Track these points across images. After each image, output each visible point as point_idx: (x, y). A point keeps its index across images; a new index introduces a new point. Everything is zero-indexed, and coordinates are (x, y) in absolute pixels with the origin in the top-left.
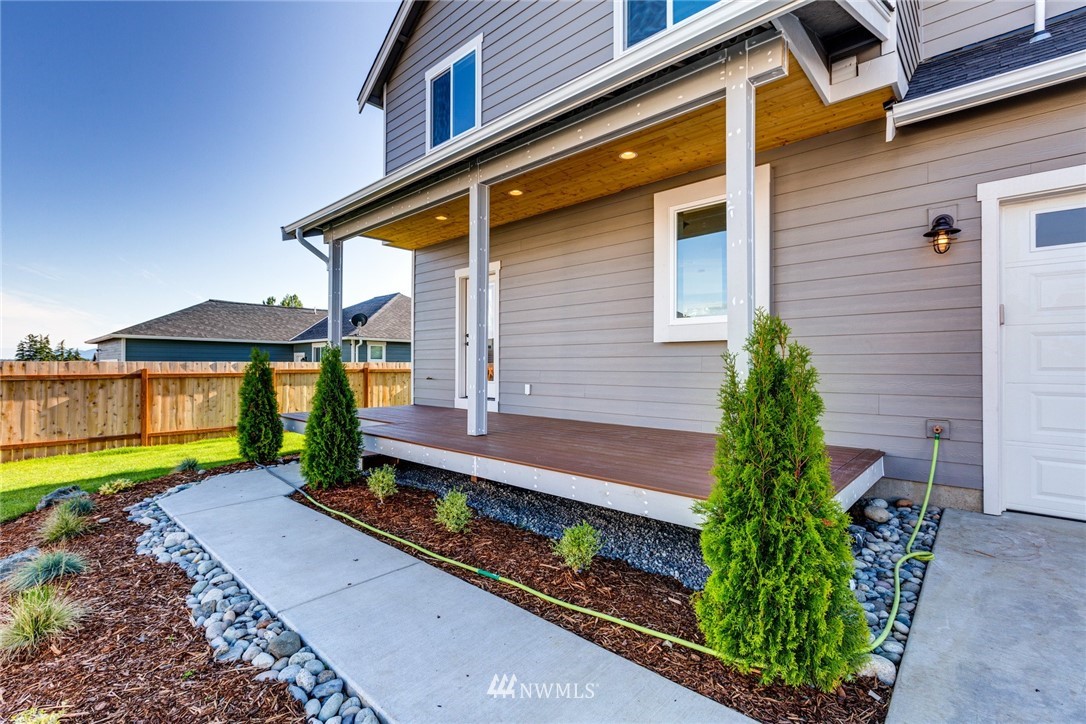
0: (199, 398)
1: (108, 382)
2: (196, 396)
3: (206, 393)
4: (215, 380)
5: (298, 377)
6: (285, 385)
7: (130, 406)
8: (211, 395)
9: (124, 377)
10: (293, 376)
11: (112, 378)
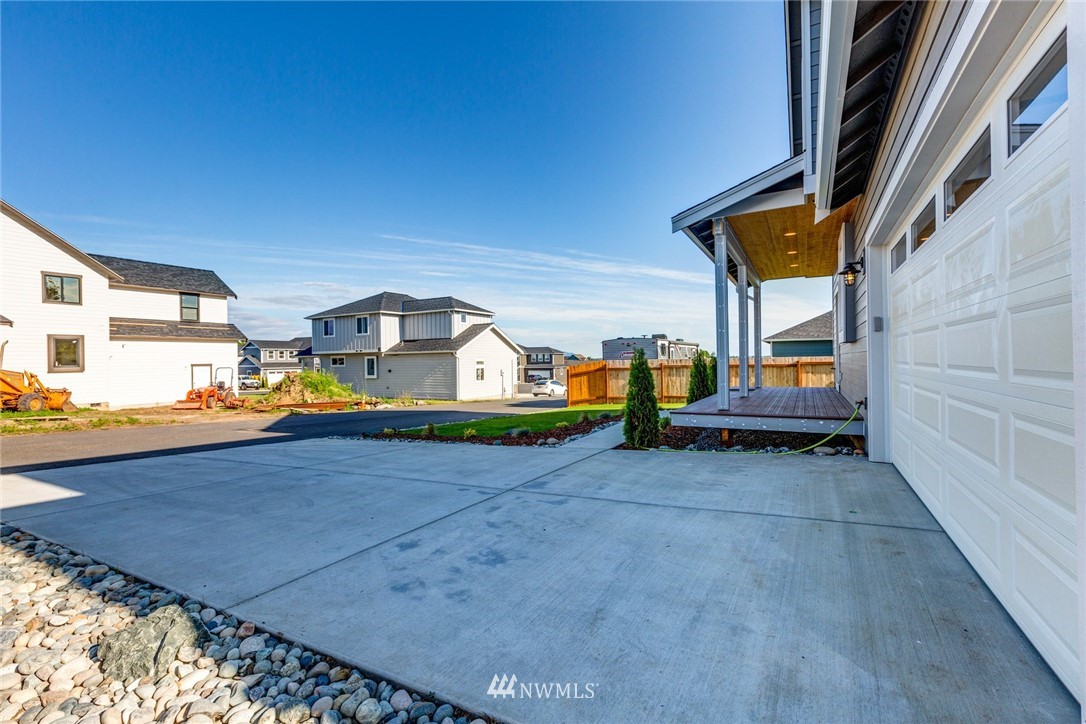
5: (818, 368)
6: (808, 372)
10: (814, 367)
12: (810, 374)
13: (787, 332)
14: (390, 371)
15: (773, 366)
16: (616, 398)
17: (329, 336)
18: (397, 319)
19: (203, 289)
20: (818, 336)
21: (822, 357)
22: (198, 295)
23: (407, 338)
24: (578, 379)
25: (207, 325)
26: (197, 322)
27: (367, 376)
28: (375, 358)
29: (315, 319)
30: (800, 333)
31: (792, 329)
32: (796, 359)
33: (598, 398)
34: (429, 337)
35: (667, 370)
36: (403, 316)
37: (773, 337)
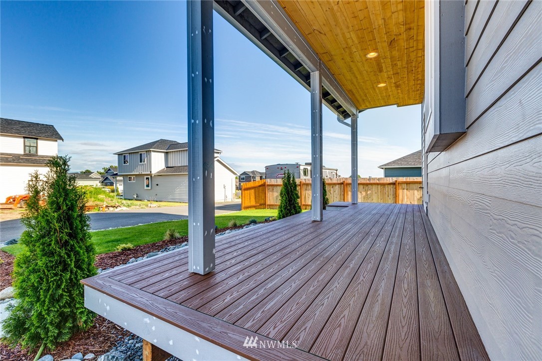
0: (364, 193)
1: (334, 186)
2: (363, 193)
3: (366, 191)
4: (370, 186)
5: (411, 185)
6: (404, 189)
7: (341, 195)
8: (368, 193)
9: (338, 184)
10: (408, 185)
11: (335, 184)
12: (405, 190)
13: (394, 162)
14: (157, 185)
15: (378, 184)
16: (272, 205)
17: (126, 164)
18: (163, 154)
19: (40, 135)
20: (414, 165)
21: (414, 178)
22: (37, 139)
23: (169, 166)
24: (248, 191)
25: (43, 156)
26: (36, 155)
27: (146, 188)
28: (149, 177)
29: (120, 154)
30: (403, 163)
31: (398, 160)
32: (395, 179)
33: (261, 205)
34: (181, 165)
35: (305, 186)
36: (167, 153)
37: (385, 165)
